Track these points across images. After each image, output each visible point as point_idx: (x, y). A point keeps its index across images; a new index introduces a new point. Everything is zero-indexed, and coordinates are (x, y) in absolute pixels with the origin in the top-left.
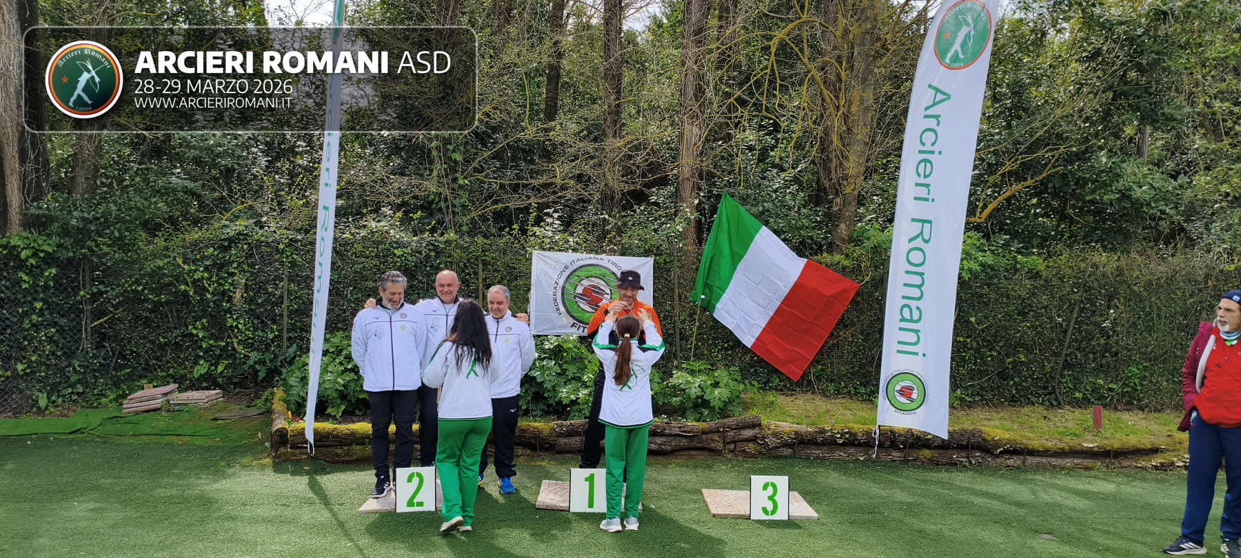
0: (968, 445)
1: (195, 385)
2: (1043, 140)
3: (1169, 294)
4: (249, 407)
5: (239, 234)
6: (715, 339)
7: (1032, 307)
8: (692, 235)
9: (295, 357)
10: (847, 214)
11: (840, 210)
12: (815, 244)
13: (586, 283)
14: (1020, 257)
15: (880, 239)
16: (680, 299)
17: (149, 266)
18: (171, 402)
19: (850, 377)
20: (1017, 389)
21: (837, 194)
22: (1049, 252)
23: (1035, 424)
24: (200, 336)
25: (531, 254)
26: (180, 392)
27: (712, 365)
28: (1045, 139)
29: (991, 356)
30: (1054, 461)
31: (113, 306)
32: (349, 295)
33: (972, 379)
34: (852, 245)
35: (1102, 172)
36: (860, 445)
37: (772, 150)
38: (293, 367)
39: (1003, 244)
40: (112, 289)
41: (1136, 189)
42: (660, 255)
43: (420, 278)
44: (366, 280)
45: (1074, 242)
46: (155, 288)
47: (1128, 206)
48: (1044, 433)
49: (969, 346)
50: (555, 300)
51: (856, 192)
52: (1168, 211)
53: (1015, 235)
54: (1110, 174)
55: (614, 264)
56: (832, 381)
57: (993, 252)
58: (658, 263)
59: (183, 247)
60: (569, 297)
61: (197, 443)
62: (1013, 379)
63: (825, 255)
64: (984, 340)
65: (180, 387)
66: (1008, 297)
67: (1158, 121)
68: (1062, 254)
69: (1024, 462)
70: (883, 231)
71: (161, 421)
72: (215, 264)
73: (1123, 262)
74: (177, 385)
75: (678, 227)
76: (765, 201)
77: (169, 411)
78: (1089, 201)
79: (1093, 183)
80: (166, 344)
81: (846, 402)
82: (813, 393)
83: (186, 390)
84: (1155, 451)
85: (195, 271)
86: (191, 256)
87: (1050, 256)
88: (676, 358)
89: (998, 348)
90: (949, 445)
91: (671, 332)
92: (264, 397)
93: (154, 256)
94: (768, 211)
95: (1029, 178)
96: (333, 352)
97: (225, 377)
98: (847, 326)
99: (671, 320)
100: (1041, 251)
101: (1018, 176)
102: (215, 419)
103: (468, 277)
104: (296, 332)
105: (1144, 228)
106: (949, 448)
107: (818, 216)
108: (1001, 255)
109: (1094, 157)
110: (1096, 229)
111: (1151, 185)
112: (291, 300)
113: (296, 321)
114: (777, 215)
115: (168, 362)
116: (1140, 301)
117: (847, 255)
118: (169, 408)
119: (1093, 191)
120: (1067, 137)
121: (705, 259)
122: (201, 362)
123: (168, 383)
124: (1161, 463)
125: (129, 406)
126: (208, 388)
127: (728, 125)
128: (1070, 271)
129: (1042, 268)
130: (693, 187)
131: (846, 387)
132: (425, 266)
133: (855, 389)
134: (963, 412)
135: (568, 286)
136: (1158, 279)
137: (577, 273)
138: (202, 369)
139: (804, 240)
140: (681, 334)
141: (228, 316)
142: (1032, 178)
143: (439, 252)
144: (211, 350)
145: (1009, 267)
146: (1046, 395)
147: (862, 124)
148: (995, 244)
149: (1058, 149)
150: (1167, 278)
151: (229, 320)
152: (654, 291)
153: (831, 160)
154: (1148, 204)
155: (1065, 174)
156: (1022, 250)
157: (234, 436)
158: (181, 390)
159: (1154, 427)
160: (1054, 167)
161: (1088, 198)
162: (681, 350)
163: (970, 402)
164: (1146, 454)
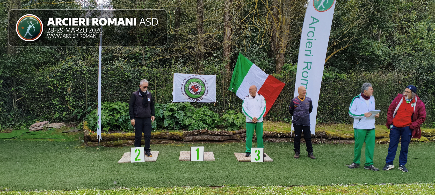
0: (321, 137)
1: (55, 121)
2: (346, 35)
3: (387, 86)
4: (75, 128)
5: (69, 68)
6: (237, 103)
7: (342, 91)
8: (228, 67)
9: (90, 111)
10: (281, 60)
11: (279, 59)
12: (270, 70)
13: (192, 84)
14: (338, 74)
15: (292, 68)
16: (225, 89)
17: (37, 79)
18: (47, 127)
19: (282, 115)
20: (337, 118)
21: (278, 53)
22: (348, 72)
23: (343, 130)
24: (56, 104)
25: (173, 74)
26: (49, 123)
27: (236, 111)
28: (347, 34)
29: (328, 107)
30: (349, 141)
31: (24, 93)
32: (109, 89)
33: (322, 115)
34: (283, 70)
35: (366, 45)
36: (286, 137)
37: (255, 38)
38: (90, 114)
39: (333, 70)
40: (24, 88)
41: (377, 51)
42: (218, 74)
43: (134, 83)
44: (115, 84)
45: (356, 69)
46: (39, 87)
47: (374, 57)
48: (345, 132)
49: (321, 104)
50: (182, 90)
51: (284, 53)
52: (387, 58)
53: (336, 67)
54: (368, 46)
55: (202, 78)
56: (276, 116)
57: (329, 72)
58: (217, 77)
59: (49, 72)
60: (187, 89)
61: (58, 141)
62: (335, 115)
63: (274, 74)
64: (326, 102)
65: (49, 122)
66: (334, 87)
67: (384, 28)
68: (352, 73)
69: (339, 142)
70: (293, 66)
71: (44, 134)
72: (61, 78)
73: (372, 76)
74: (48, 121)
75: (224, 65)
76: (253, 56)
77: (46, 130)
78: (361, 55)
79: (362, 49)
80: (44, 107)
81: (281, 123)
82: (270, 121)
83: (52, 122)
84: (381, 137)
85: (54, 81)
86: (52, 75)
87: (348, 73)
88: (224, 109)
89: (330, 105)
90: (315, 137)
91: (222, 101)
92: (80, 125)
93: (39, 76)
94: (254, 59)
95: (341, 47)
96: (104, 109)
97: (65, 118)
98: (281, 98)
99: (222, 97)
100: (345, 72)
101: (338, 47)
102: (63, 133)
103: (151, 82)
104: (91, 102)
105: (379, 64)
106: (315, 138)
107: (271, 60)
108: (332, 73)
109: (363, 40)
110: (363, 64)
111: (381, 50)
112: (88, 91)
113: (90, 98)
114: (258, 61)
115: (45, 113)
116: (377, 89)
117: (281, 74)
118: (46, 129)
119: (363, 52)
120: (354, 34)
121: (233, 75)
122: (57, 113)
123: (45, 120)
124: (383, 141)
125: (32, 128)
126: (59, 122)
127: (240, 29)
128: (354, 79)
129: (346, 78)
130: (229, 51)
131: (281, 118)
132: (136, 79)
133: (284, 119)
134: (319, 126)
135: (186, 85)
136: (383, 81)
137: (189, 81)
138: (57, 115)
139: (266, 69)
140: (225, 101)
141: (66, 96)
142: (342, 48)
143: (140, 74)
144: (60, 109)
145: (334, 78)
146: (346, 120)
147: (286, 29)
148: (330, 70)
149: (351, 38)
150: (386, 81)
151: (67, 98)
152: (216, 87)
153: (276, 42)
154: (381, 56)
155: (353, 46)
156: (339, 72)
157: (70, 138)
158: (50, 123)
159: (381, 130)
160: (349, 44)
161: (361, 54)
162: (225, 107)
163: (321, 122)
164: (378, 139)
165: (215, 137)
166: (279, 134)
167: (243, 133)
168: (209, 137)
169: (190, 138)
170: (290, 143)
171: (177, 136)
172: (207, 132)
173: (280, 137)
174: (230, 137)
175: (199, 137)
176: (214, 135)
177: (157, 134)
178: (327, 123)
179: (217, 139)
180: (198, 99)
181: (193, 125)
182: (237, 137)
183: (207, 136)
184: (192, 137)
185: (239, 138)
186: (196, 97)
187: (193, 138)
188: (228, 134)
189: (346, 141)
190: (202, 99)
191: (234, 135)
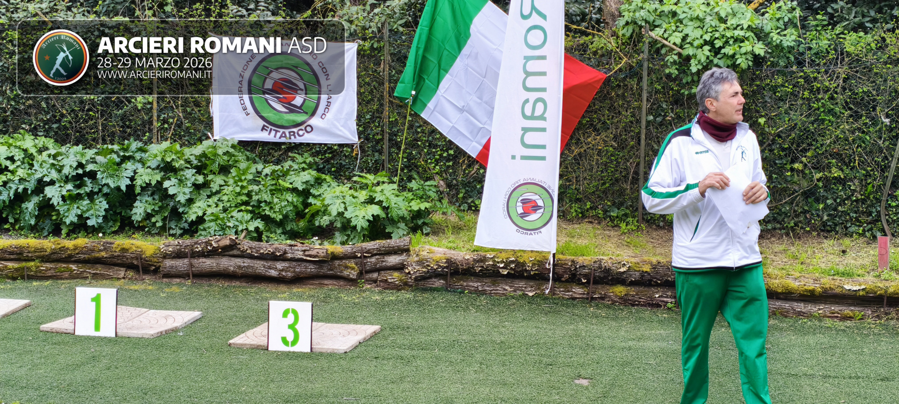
36: (530, 277)
42: (366, 39)
50: (241, 97)
58: (363, 50)
88: (384, 170)
91: (379, 137)
99: (379, 123)
137: (264, 64)
162: (390, 161)
165: (270, 263)
166: (502, 265)
167: (376, 255)
168: (247, 262)
169: (181, 264)
170: (546, 299)
171: (139, 256)
172: (239, 246)
173: (509, 276)
174: (321, 267)
175: (208, 264)
176: (262, 257)
177: (76, 248)
178: (787, 235)
179: (273, 273)
180: (295, 130)
181: (211, 221)
182: (347, 267)
183: (239, 262)
184: (186, 261)
185: (353, 274)
186: (288, 121)
187: (191, 265)
188: (310, 256)
189: (787, 305)
190: (309, 129)
191: (337, 263)
